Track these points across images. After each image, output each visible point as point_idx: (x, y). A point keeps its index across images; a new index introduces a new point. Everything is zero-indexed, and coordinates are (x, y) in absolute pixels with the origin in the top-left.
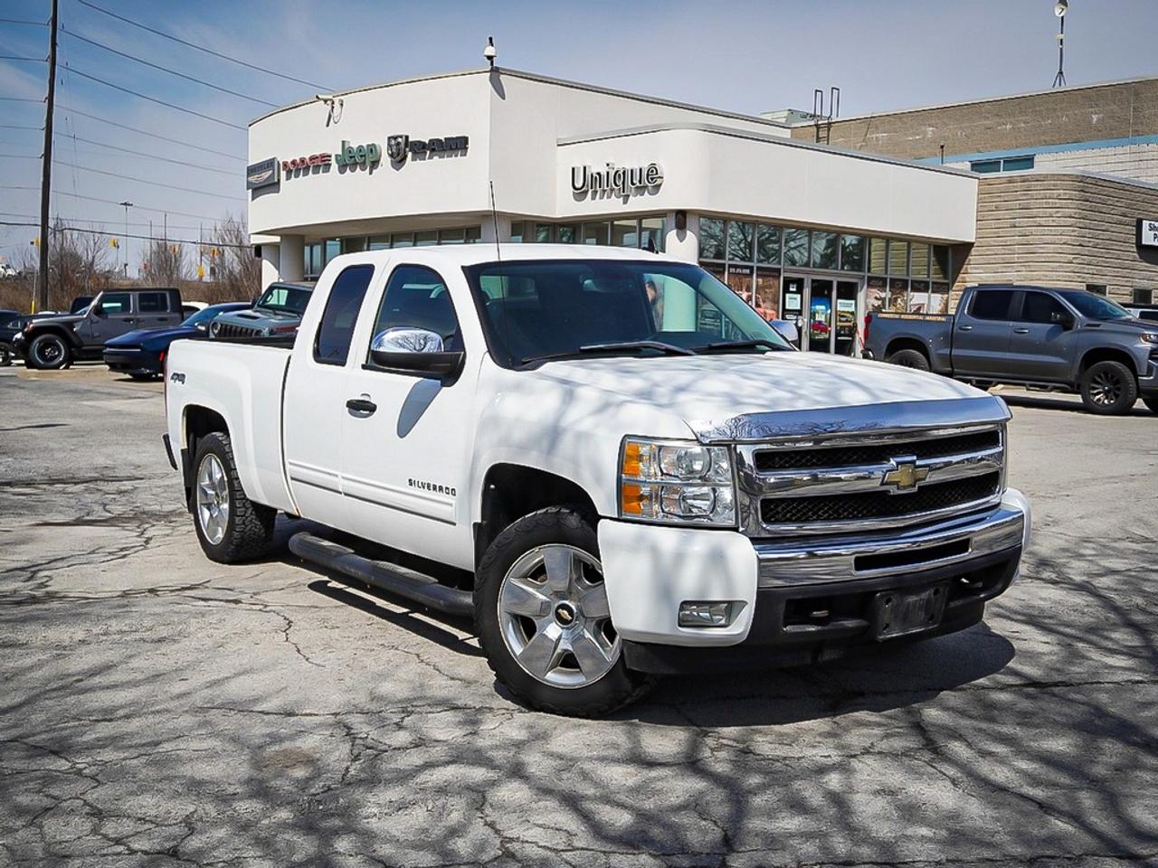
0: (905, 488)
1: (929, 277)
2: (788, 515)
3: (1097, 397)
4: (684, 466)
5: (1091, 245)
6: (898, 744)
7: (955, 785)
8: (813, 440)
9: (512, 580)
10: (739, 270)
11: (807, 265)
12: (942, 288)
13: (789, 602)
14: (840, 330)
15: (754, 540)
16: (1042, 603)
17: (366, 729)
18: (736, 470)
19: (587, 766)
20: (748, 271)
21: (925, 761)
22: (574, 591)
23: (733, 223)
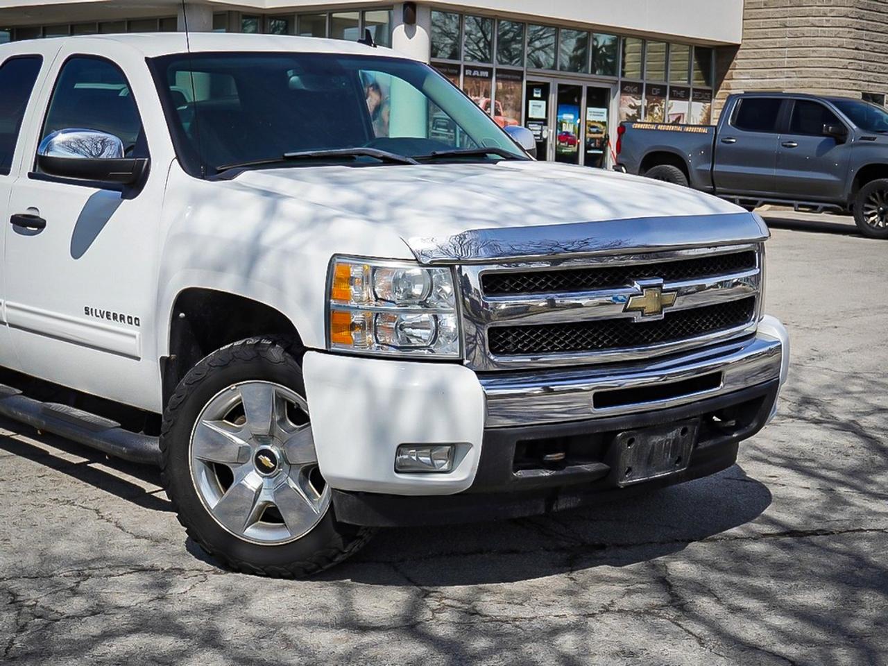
0: (650, 314)
1: (689, 82)
2: (519, 346)
3: (872, 219)
4: (402, 290)
5: (868, 48)
6: (640, 601)
7: (702, 645)
8: (550, 260)
9: (205, 423)
10: (476, 73)
11: (554, 68)
12: (704, 95)
13: (520, 444)
14: (591, 142)
15: (481, 374)
16: (804, 444)
17: (33, 595)
18: (460, 296)
19: (291, 632)
20: (486, 74)
21: (669, 619)
22: (276, 434)
23: (471, 18)
